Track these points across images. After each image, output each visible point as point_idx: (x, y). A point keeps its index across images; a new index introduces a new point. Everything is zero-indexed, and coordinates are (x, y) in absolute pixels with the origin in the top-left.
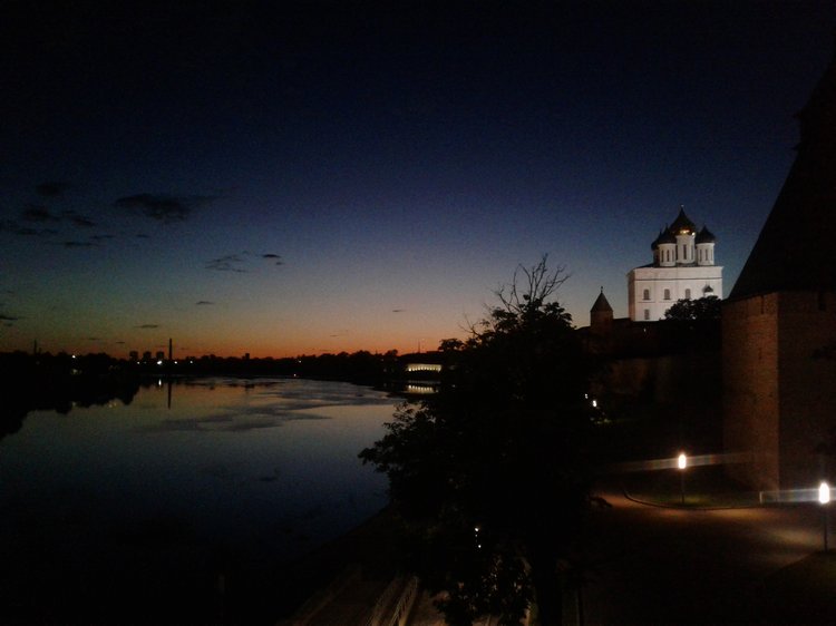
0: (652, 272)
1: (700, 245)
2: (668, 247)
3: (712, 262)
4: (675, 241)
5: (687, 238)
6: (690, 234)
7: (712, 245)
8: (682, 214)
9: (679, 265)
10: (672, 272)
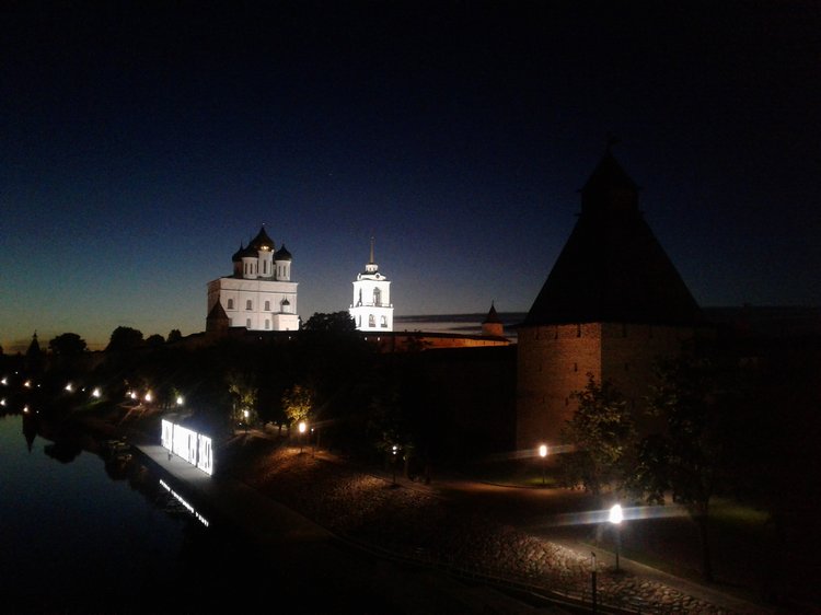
0: (236, 283)
1: (278, 262)
2: (250, 261)
3: (289, 279)
4: (257, 256)
5: (266, 253)
6: (270, 250)
7: (289, 263)
8: (263, 231)
9: (260, 278)
10: (255, 285)
